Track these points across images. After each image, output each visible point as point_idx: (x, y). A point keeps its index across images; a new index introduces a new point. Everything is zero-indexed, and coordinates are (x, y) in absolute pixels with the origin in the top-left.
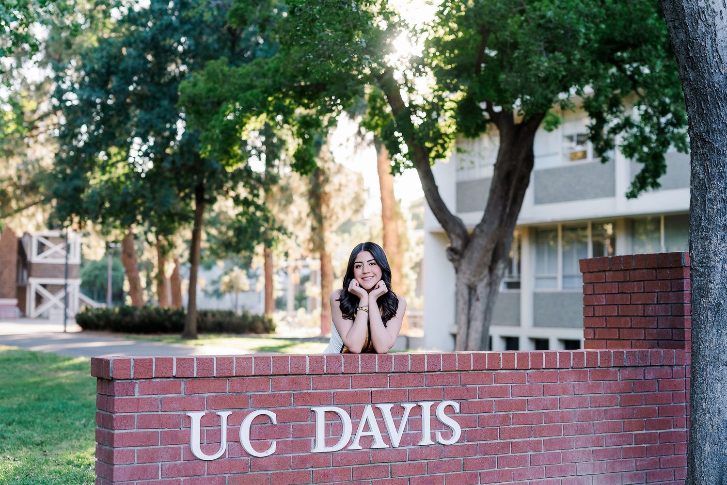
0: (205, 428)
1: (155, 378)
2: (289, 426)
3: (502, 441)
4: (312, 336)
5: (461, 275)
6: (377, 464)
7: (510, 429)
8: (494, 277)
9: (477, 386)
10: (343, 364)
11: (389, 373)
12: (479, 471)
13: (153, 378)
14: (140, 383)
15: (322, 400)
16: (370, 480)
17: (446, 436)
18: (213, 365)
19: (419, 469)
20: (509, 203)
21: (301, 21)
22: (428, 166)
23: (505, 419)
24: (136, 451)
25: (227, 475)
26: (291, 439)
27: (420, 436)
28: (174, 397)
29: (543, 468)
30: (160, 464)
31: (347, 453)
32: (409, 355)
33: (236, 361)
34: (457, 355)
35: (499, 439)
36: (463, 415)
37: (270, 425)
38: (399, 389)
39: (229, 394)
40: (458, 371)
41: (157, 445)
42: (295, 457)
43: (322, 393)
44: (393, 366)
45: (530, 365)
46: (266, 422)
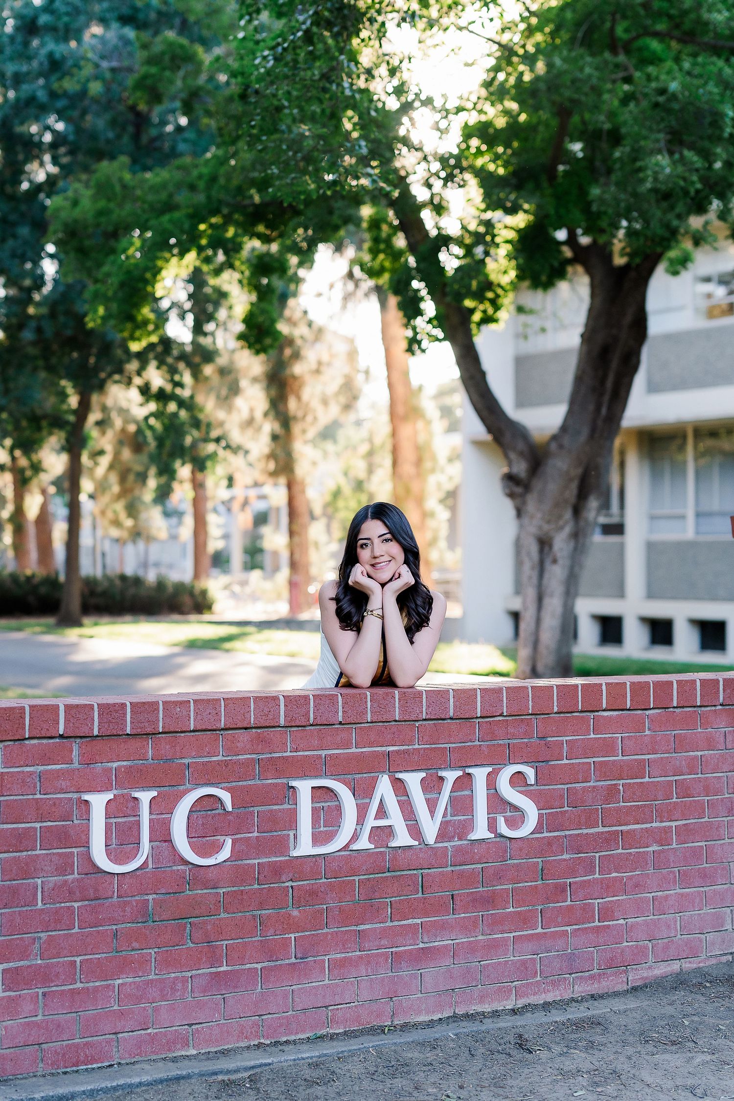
0: (113, 820)
1: (29, 738)
2: (252, 813)
3: (606, 829)
4: (274, 617)
5: (526, 520)
6: (399, 873)
7: (619, 809)
8: (582, 523)
9: (565, 739)
10: (340, 708)
11: (418, 721)
12: (568, 881)
13: (26, 739)
14: (5, 747)
15: (307, 769)
16: (388, 900)
17: (512, 823)
18: (125, 714)
19: (468, 879)
20: (606, 398)
21: (258, 111)
22: (469, 336)
23: (612, 792)
25: (150, 897)
26: (256, 834)
27: (469, 825)
28: (61, 769)
29: (674, 872)
30: (39, 881)
31: (349, 855)
32: (451, 691)
33: (164, 708)
34: (530, 689)
35: (600, 826)
36: (542, 787)
37: (220, 811)
38: (433, 746)
39: (152, 761)
40: (531, 714)
41: (34, 849)
42: (262, 863)
43: (306, 756)
44: (424, 709)
45: (652, 702)
46: (214, 806)
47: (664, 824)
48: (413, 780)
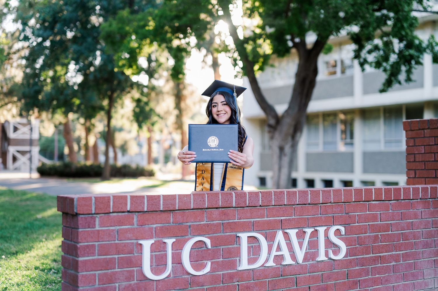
0: (154, 254)
2: (220, 249)
3: (374, 255)
4: (176, 179)
5: (274, 141)
6: (286, 277)
7: (379, 246)
8: (295, 141)
9: (356, 214)
10: (260, 198)
11: (294, 205)
12: (358, 279)
13: (111, 213)
14: (100, 217)
15: (245, 228)
17: (335, 253)
18: (160, 201)
19: (315, 279)
23: (376, 237)
24: (97, 275)
26: (221, 259)
27: (316, 254)
28: (128, 228)
29: (401, 274)
30: (117, 285)
31: (264, 269)
32: (309, 191)
33: (179, 198)
34: (343, 190)
35: (371, 254)
36: (347, 236)
37: (206, 249)
38: (301, 217)
39: (173, 224)
40: (343, 202)
41: (115, 268)
42: (225, 273)
43: (245, 221)
44: (297, 200)
45: (393, 197)
46: (202, 246)
47: (397, 253)
48: (293, 233)
